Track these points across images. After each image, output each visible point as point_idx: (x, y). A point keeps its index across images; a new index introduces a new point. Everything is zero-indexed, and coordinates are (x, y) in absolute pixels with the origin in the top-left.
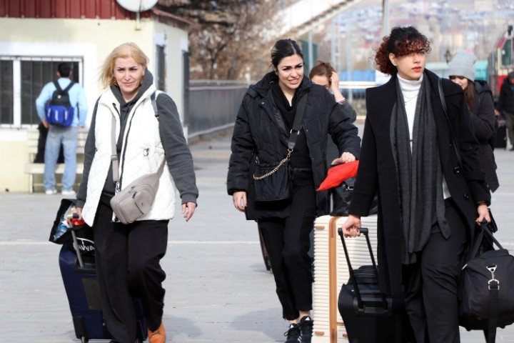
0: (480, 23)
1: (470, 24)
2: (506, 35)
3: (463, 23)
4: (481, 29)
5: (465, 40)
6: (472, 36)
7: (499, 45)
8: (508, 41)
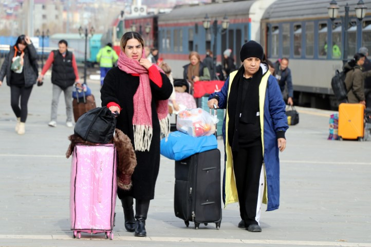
0: (92, 6)
1: (85, 6)
2: (120, 17)
3: (78, 5)
4: (93, 10)
5: (82, 18)
6: (86, 15)
7: (114, 24)
8: (121, 22)
